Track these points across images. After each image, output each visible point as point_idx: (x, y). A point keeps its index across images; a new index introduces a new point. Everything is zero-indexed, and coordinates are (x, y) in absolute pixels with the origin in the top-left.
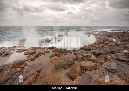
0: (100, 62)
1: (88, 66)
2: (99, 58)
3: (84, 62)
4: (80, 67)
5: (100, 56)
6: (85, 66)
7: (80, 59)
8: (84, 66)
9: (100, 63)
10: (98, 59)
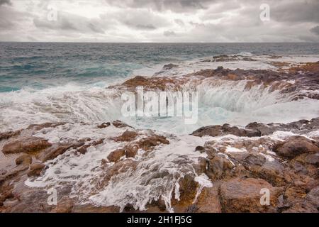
0: (298, 182)
1: (249, 200)
2: (291, 167)
3: (236, 181)
4: (218, 201)
5: (299, 158)
6: (240, 196)
7: (220, 172)
8: (234, 196)
9: (299, 186)
10: (291, 172)
